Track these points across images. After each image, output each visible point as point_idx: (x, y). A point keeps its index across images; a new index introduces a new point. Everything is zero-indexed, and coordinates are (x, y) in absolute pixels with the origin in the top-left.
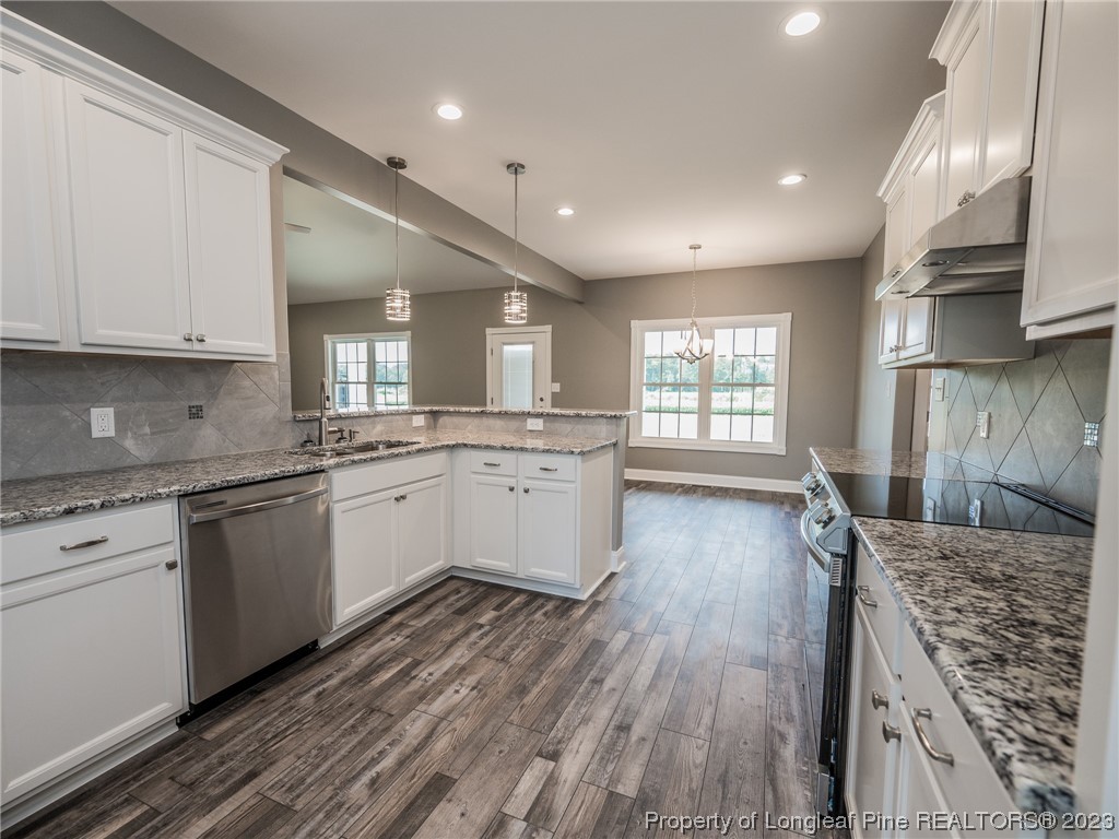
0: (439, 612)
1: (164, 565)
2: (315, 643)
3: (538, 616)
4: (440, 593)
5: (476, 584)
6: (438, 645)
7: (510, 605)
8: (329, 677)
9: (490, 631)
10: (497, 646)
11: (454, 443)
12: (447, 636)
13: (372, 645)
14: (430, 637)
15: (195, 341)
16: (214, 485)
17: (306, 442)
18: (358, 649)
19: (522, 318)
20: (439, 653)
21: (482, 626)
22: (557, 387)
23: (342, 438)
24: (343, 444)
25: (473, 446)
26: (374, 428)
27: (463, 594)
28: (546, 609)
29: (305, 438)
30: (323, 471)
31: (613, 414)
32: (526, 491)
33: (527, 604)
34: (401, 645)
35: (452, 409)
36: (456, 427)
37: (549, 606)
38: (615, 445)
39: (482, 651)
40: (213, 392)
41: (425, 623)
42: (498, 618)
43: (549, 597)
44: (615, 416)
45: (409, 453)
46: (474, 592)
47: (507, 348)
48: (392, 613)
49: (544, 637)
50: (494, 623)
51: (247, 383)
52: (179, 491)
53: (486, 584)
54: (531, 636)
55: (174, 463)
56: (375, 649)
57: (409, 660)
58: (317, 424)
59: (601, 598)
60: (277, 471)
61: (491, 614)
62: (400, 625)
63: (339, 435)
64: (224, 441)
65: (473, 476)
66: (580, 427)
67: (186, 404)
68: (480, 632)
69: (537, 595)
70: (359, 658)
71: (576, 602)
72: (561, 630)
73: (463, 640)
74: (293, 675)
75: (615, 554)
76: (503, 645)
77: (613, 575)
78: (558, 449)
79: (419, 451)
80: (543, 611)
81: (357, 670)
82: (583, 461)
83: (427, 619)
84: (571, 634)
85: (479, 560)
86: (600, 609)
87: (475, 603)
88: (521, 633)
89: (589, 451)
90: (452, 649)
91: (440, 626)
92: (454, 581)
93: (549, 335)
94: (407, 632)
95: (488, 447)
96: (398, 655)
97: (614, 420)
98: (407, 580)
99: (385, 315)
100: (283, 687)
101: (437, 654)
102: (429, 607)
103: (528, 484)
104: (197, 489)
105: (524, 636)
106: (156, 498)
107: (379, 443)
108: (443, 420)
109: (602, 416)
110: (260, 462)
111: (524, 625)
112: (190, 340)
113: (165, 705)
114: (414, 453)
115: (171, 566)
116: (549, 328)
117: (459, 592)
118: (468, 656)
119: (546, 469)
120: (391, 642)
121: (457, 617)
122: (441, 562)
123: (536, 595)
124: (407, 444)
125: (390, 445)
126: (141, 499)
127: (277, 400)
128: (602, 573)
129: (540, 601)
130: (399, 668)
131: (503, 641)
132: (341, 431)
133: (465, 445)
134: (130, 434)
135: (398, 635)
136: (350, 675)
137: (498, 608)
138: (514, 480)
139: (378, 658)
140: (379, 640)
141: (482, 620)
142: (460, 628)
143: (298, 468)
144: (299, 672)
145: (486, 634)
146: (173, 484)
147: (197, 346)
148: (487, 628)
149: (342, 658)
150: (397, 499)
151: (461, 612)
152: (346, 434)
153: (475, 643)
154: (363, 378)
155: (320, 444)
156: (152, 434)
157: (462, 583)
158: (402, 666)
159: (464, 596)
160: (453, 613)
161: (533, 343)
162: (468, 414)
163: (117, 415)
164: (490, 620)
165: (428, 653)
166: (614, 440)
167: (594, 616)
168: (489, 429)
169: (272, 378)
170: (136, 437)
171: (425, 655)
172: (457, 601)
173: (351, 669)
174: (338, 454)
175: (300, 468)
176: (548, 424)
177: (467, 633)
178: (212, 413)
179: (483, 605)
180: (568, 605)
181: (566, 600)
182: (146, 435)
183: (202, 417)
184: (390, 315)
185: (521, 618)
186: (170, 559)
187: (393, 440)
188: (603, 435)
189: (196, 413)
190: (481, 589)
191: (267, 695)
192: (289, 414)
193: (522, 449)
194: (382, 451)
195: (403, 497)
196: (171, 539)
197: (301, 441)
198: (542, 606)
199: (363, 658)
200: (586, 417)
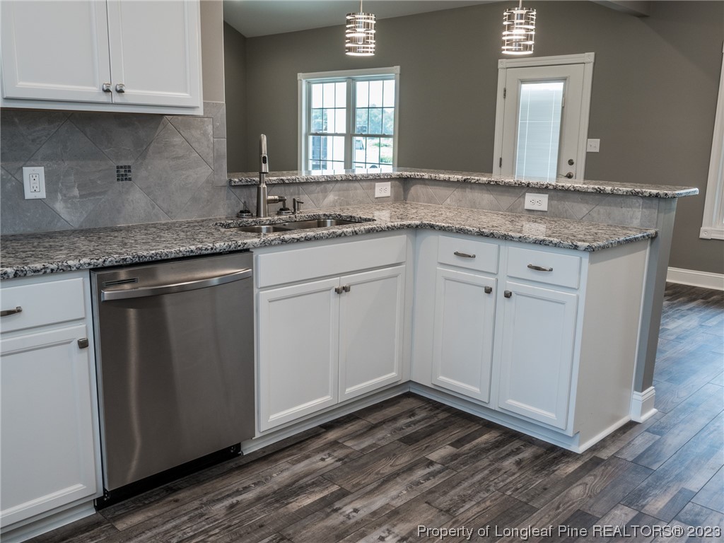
0: (383, 436)
1: (75, 344)
2: (238, 447)
3: (509, 463)
4: (390, 412)
5: (438, 408)
6: (373, 477)
7: (474, 443)
8: (246, 489)
9: (440, 472)
10: (445, 493)
11: (418, 222)
12: (386, 468)
13: (299, 461)
14: (366, 464)
15: (114, 93)
16: (125, 260)
17: (242, 212)
18: (283, 464)
19: (526, 48)
20: (371, 487)
21: (431, 463)
22: (595, 146)
23: (284, 209)
24: (284, 217)
25: (442, 229)
26: (325, 197)
27: (417, 418)
28: (520, 456)
29: (241, 207)
30: (247, 250)
31: (654, 192)
32: (508, 295)
33: (497, 445)
34: (330, 468)
35: (426, 176)
36: (430, 200)
37: (527, 454)
38: (653, 238)
39: (424, 496)
40: (142, 150)
41: (363, 446)
42: (454, 457)
43: (530, 441)
44: (657, 196)
45: (355, 233)
46: (431, 417)
47: (526, 88)
48: (328, 427)
49: (509, 493)
50: (447, 462)
51: (177, 140)
52: (89, 264)
53: (449, 409)
54: (492, 488)
55: (100, 230)
56: (301, 467)
57: (335, 488)
58: (254, 191)
59: (605, 454)
60: (193, 248)
61: (446, 450)
62: (335, 444)
63: (280, 205)
64: (154, 208)
65: (439, 268)
66: (600, 211)
67: (113, 164)
68: (428, 470)
69: (515, 435)
70: (282, 473)
71: (566, 455)
72: (535, 489)
73: (405, 476)
74: (210, 478)
75: (638, 398)
76: (452, 493)
77: (631, 425)
78: (555, 240)
79: (370, 231)
80: (517, 458)
81: (276, 487)
82: (591, 262)
83: (367, 442)
84: (548, 496)
85: (442, 378)
86: (599, 470)
87: (430, 433)
88: (480, 482)
89: (603, 248)
90: (388, 485)
91: (380, 453)
92: (411, 400)
93: (590, 68)
94: (340, 453)
95: (461, 232)
96: (323, 479)
97: (655, 202)
98: (348, 390)
99: (344, 49)
100: (198, 490)
101: (369, 488)
102: (373, 428)
103: (511, 286)
104: (107, 264)
105: (483, 486)
106: (65, 270)
107: (327, 216)
108: (416, 190)
109: (636, 194)
110: (182, 235)
111: (486, 472)
112: (107, 91)
113: (79, 486)
114: (362, 234)
115: (83, 345)
116: (589, 57)
117: (413, 415)
118: (406, 497)
119: (538, 269)
120: (321, 462)
121: (403, 446)
122: (393, 374)
123: (512, 435)
124: (361, 221)
125: (341, 221)
126: (52, 270)
127: (211, 161)
128: (616, 418)
129: (516, 444)
130: (322, 495)
131: (453, 487)
132: (282, 200)
133: (432, 227)
134: (60, 197)
135: (329, 455)
136: (268, 492)
137: (457, 443)
138: (492, 279)
139: (301, 478)
140: (307, 457)
141: (434, 456)
142: (404, 460)
143: (217, 245)
144: (218, 476)
145: (433, 474)
146: (85, 255)
147: (117, 98)
148: (437, 467)
149: (263, 470)
150: (338, 291)
151: (409, 440)
152: (289, 204)
153: (418, 483)
154: (342, 129)
155: (258, 215)
156: (81, 196)
157: (419, 404)
158: (326, 493)
159: (419, 421)
160: (400, 440)
161: (564, 79)
162: (447, 183)
163: (47, 175)
164: (443, 458)
165: (358, 484)
166: (652, 231)
167: (588, 479)
168: (473, 205)
169: (205, 134)
170: (66, 199)
171: (354, 486)
172: (408, 425)
173: (269, 485)
174: (276, 230)
175: (220, 245)
176: (554, 203)
177: (410, 469)
178: (139, 174)
179: (440, 436)
180: (553, 455)
181: (553, 448)
182: (75, 197)
183: (130, 179)
184: (350, 49)
185: (484, 462)
186: (82, 336)
187: (344, 214)
188: (636, 223)
189: (124, 174)
190: (442, 416)
191: (181, 495)
192: (224, 177)
193: (506, 238)
194: (331, 228)
195: (346, 289)
196: (83, 316)
197: (237, 210)
198: (518, 451)
199: (286, 474)
200: (612, 194)
